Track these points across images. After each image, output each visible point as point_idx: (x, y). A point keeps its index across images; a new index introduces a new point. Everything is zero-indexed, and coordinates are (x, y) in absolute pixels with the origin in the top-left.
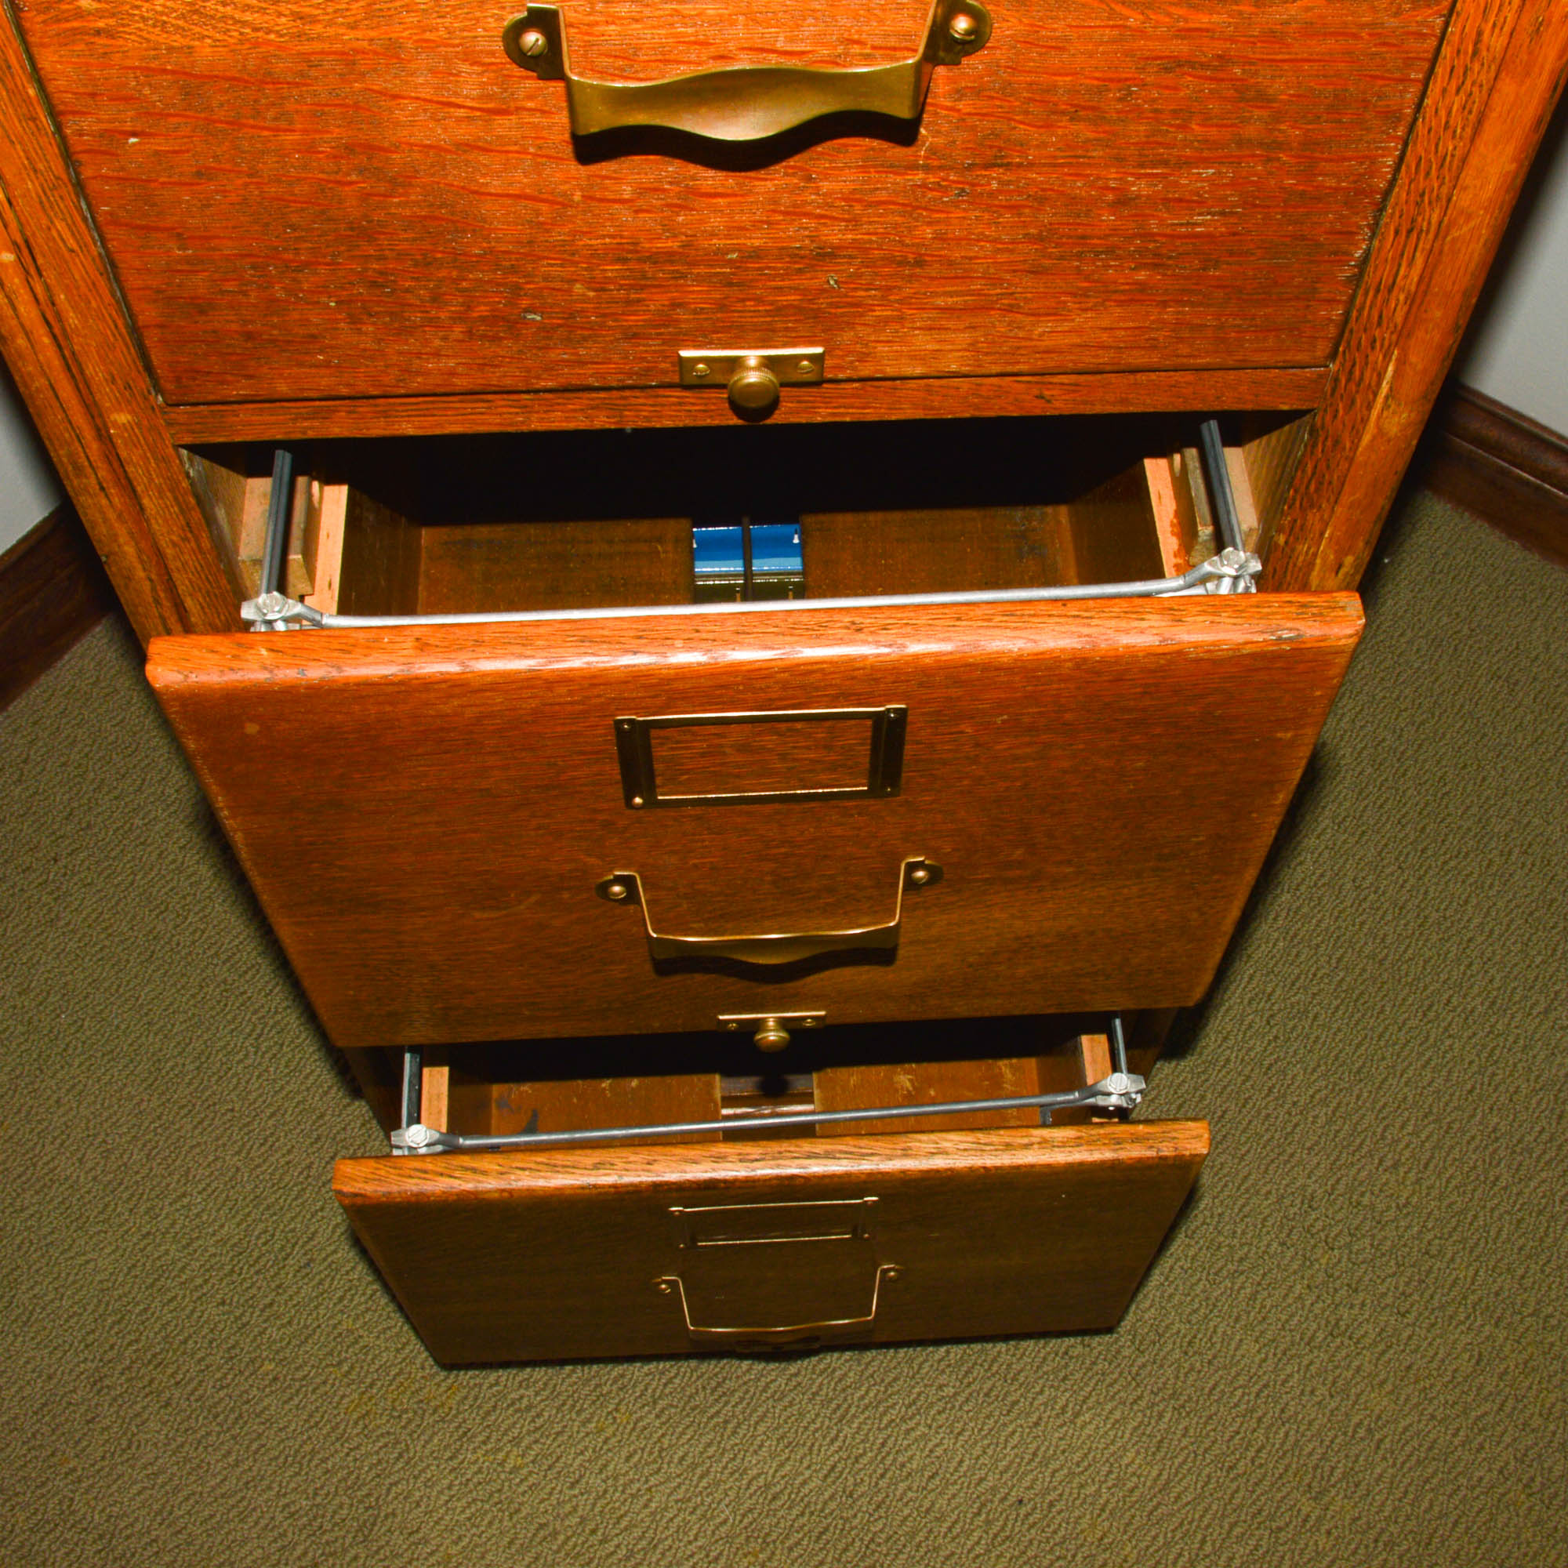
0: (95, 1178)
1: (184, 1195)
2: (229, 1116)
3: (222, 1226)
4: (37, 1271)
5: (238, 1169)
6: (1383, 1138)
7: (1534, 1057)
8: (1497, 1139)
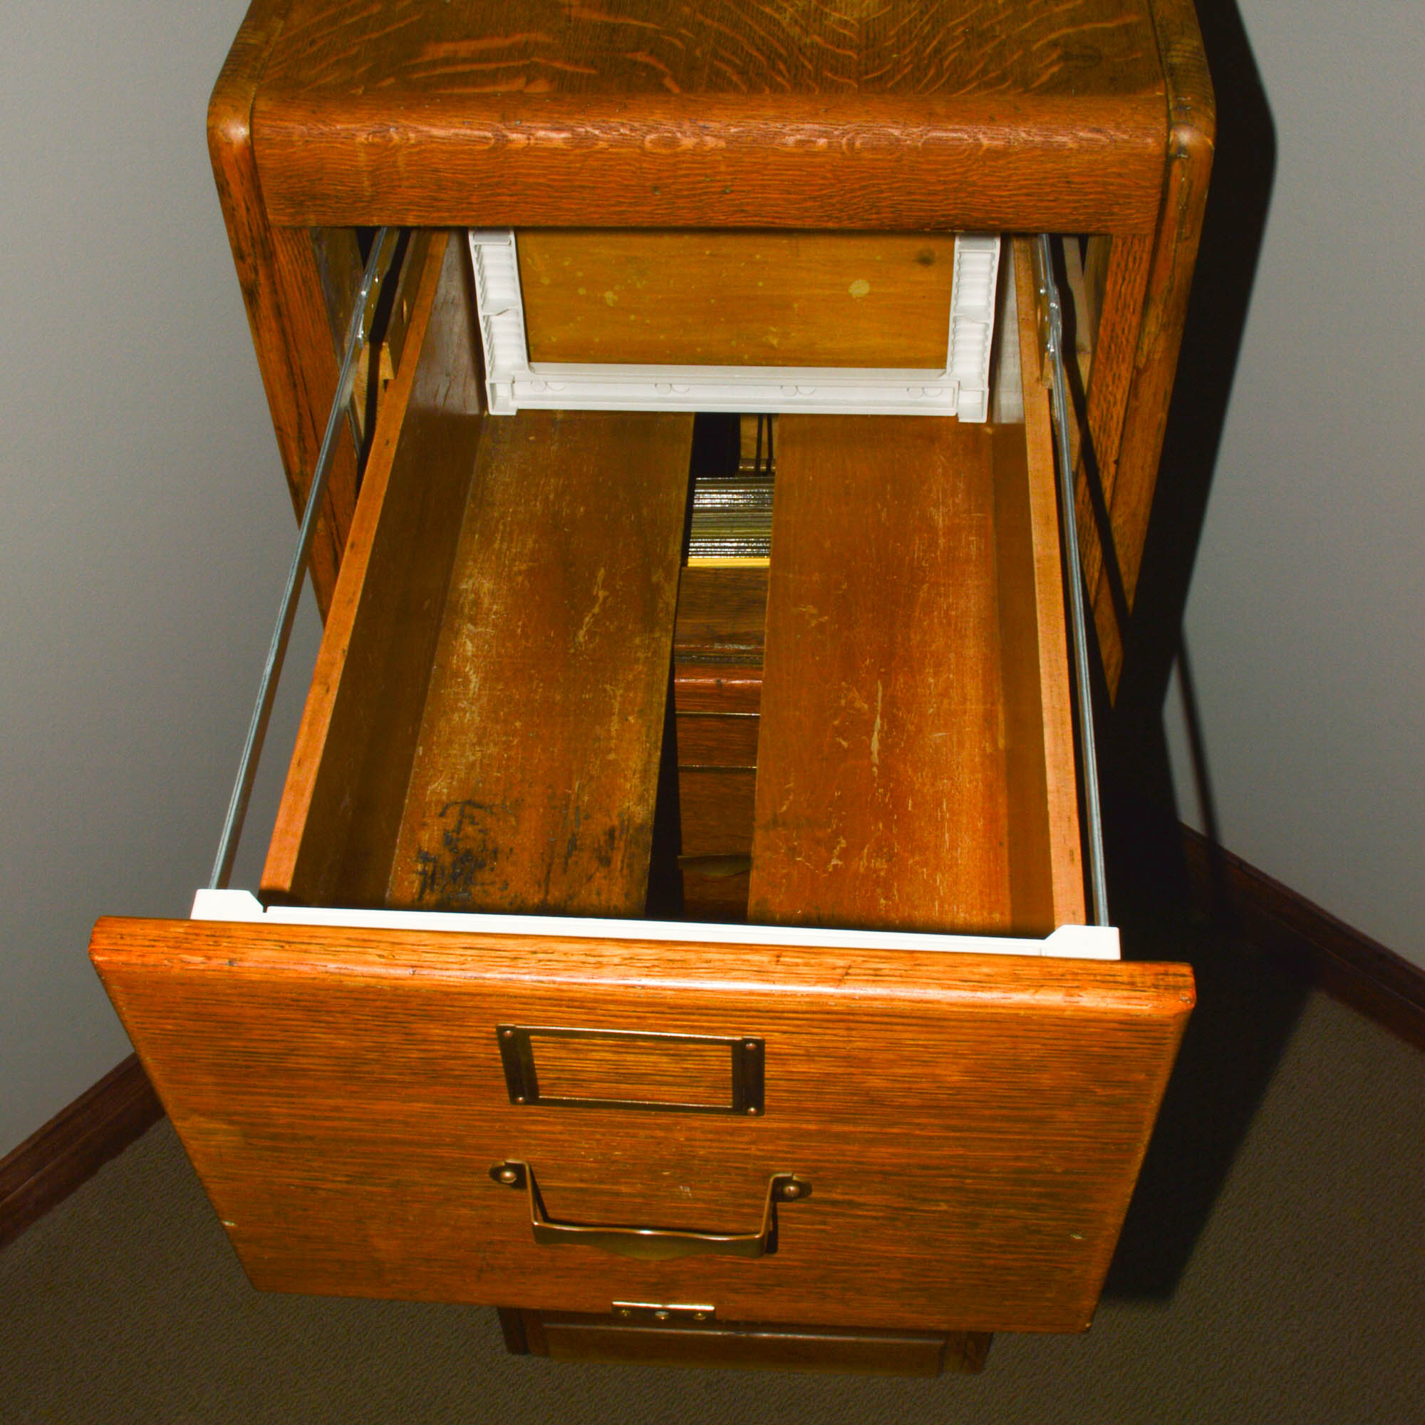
0: (314, 1343)
1: (369, 1358)
2: (401, 1310)
3: (392, 1381)
4: (273, 1398)
5: (404, 1345)
6: (1157, 1394)
7: (1270, 1349)
8: (1236, 1403)
